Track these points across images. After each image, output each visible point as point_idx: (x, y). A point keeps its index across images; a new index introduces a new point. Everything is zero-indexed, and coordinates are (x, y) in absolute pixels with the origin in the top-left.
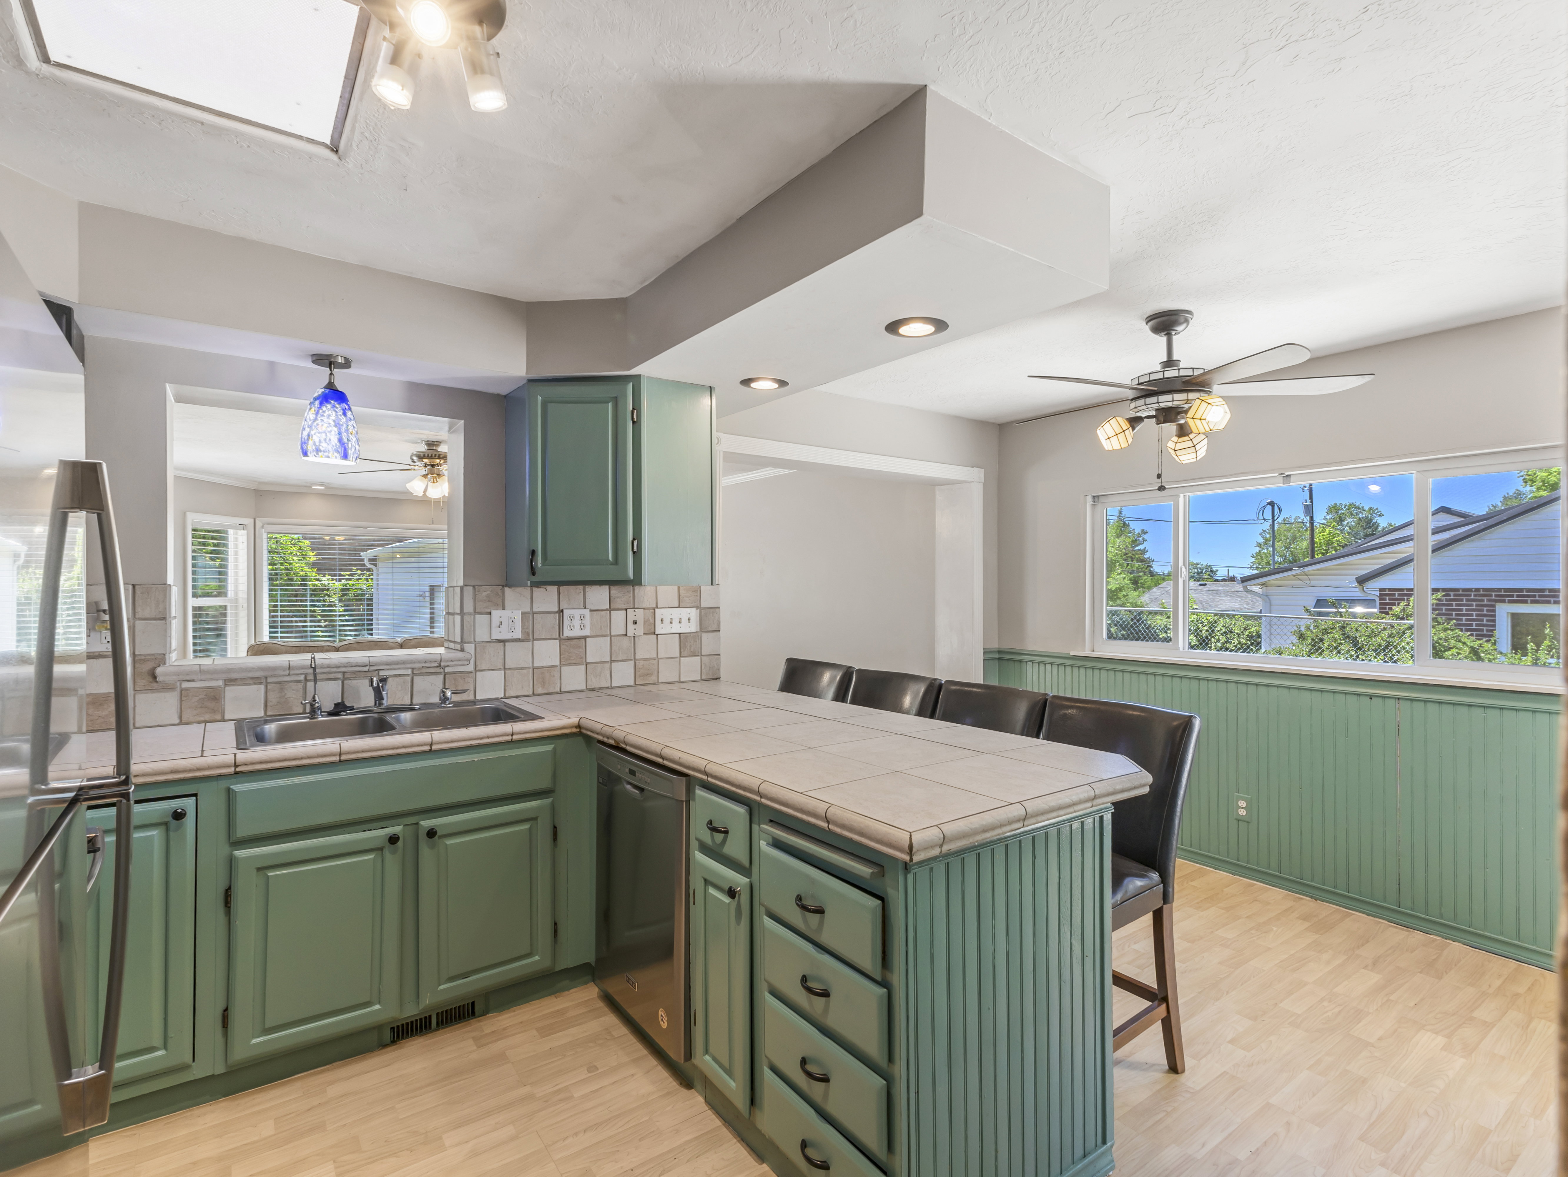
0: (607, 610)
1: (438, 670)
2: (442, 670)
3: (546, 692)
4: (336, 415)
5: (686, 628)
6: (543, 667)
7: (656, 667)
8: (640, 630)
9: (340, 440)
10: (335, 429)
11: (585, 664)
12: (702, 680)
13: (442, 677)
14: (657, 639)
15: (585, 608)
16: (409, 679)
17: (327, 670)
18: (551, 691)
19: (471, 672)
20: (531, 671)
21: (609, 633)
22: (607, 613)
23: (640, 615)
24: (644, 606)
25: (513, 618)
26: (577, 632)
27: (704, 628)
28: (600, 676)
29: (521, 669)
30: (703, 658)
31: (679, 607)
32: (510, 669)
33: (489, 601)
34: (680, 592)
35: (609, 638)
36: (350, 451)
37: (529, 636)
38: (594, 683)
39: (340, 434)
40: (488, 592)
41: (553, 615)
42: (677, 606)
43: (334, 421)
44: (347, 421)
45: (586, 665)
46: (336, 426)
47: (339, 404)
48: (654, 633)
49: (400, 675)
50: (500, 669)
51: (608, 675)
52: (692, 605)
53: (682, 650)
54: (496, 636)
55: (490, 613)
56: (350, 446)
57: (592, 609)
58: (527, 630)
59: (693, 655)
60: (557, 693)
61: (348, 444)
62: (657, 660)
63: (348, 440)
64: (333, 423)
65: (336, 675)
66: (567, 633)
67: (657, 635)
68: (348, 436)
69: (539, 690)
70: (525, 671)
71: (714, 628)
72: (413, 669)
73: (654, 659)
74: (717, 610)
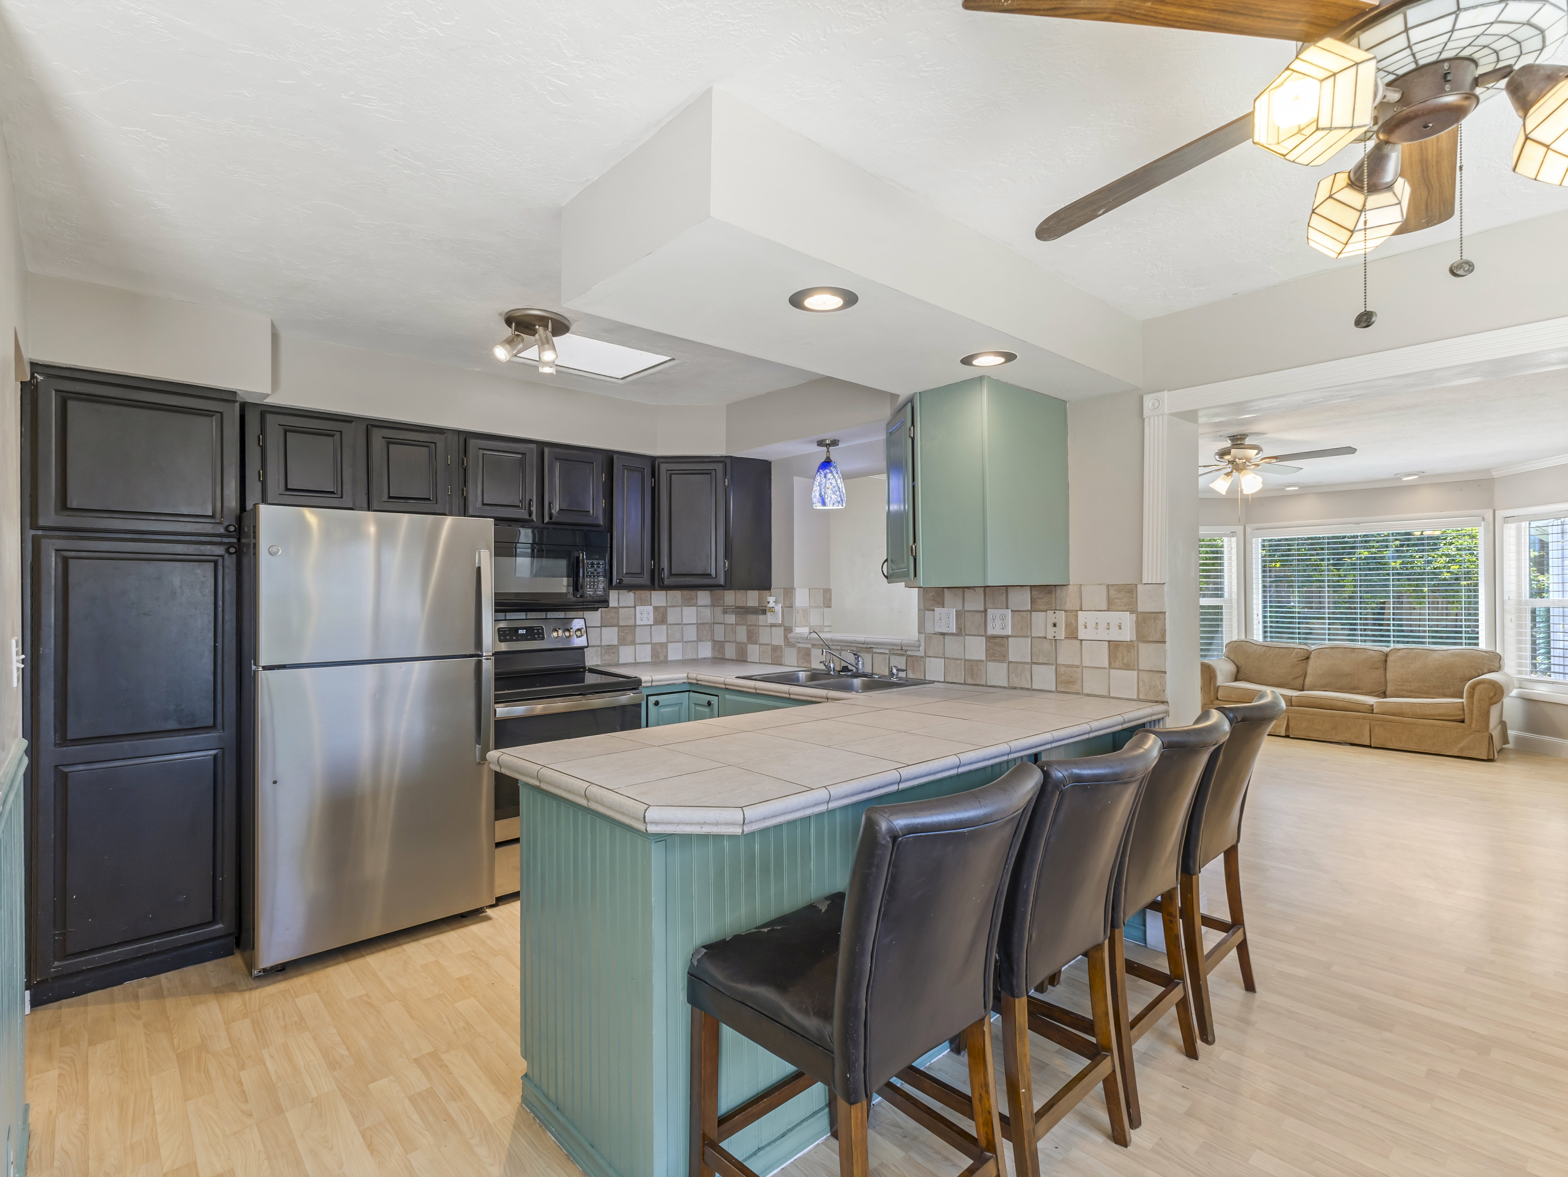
0: (1028, 611)
1: (900, 652)
2: (905, 653)
3: (974, 683)
4: (820, 479)
5: (1115, 636)
6: (972, 660)
7: (1080, 675)
8: (1061, 634)
9: (820, 495)
10: (818, 488)
11: (1007, 662)
12: (1139, 700)
13: (905, 658)
14: (1081, 644)
15: (1008, 608)
16: (887, 656)
17: (847, 644)
18: (978, 683)
19: (922, 657)
20: (963, 662)
21: (1029, 635)
22: (1027, 614)
23: (1061, 617)
24: (1067, 608)
25: (948, 614)
26: (998, 631)
27: (1142, 637)
28: (1021, 676)
29: (956, 659)
30: (1141, 674)
31: (1108, 610)
32: (948, 658)
33: (934, 600)
34: (1110, 593)
35: (1030, 639)
36: (826, 500)
37: (961, 632)
38: (1016, 682)
39: (820, 490)
40: (933, 593)
41: (979, 613)
42: (1106, 609)
43: (819, 483)
44: (826, 481)
45: (1009, 663)
46: (819, 486)
47: (823, 471)
48: (1076, 638)
49: (883, 653)
50: (941, 657)
51: (1029, 677)
52: (1124, 608)
53: (1112, 661)
54: (938, 630)
55: (934, 610)
56: (826, 497)
57: (1013, 609)
58: (960, 626)
59: (1127, 667)
60: (983, 686)
61: (825, 496)
62: (1080, 669)
63: (825, 494)
64: (818, 484)
65: (853, 648)
66: (990, 632)
67: (1082, 640)
68: (825, 490)
69: (969, 681)
70: (958, 662)
71: (1157, 637)
72: (890, 650)
73: (1078, 667)
74: (1161, 616)
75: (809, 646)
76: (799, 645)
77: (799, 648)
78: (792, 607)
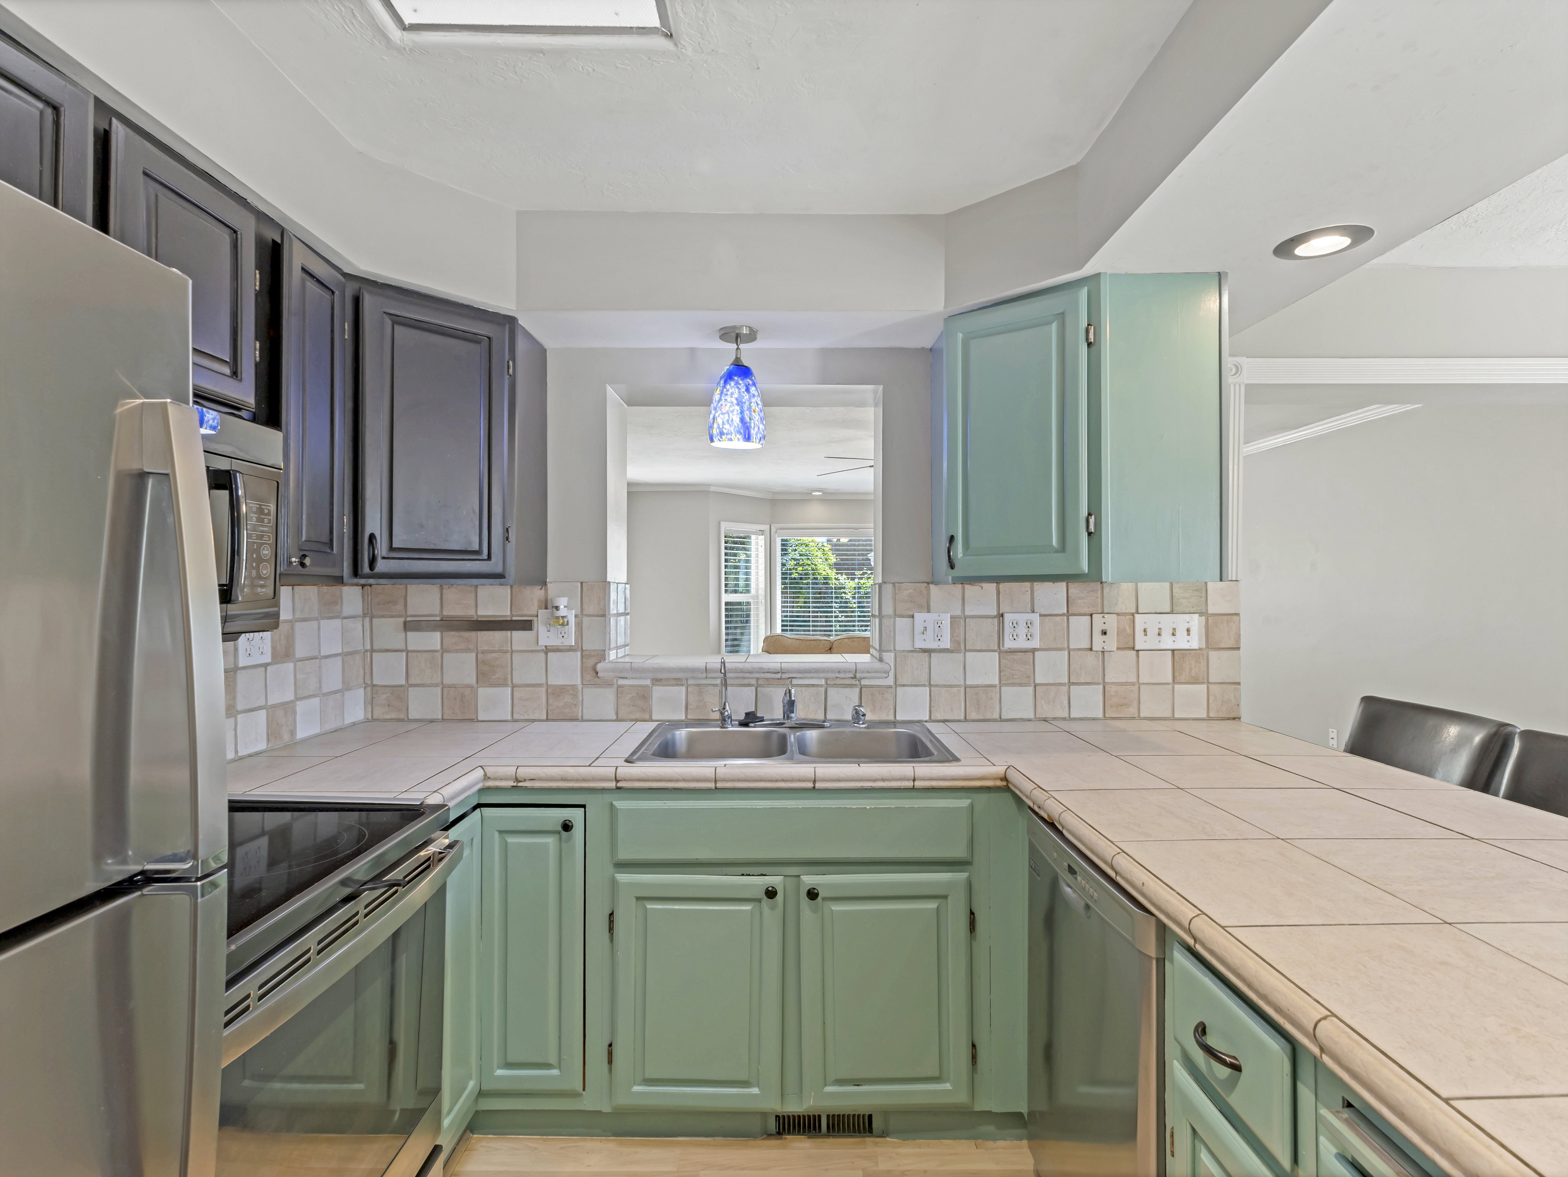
0: (1063, 615)
1: (853, 682)
2: (858, 682)
3: (981, 717)
4: (739, 392)
5: (1182, 642)
6: (977, 686)
7: (1136, 695)
8: (1111, 642)
9: (742, 420)
10: (738, 408)
11: (1033, 685)
12: (1209, 719)
13: (857, 690)
14: (1138, 656)
15: (1033, 612)
16: (823, 690)
17: (740, 675)
18: (988, 718)
19: (890, 687)
20: (962, 689)
21: (1066, 646)
22: (1063, 619)
23: (1111, 623)
24: (1118, 610)
25: (939, 623)
26: (1022, 643)
27: (1210, 643)
28: (1054, 702)
29: (951, 686)
30: (1211, 686)
31: (1172, 612)
32: (936, 686)
33: (911, 602)
34: (1174, 591)
35: (1066, 652)
36: (752, 431)
37: (959, 646)
38: (1046, 711)
39: (742, 412)
40: (911, 591)
41: (990, 620)
42: (1168, 610)
43: (737, 399)
44: (750, 398)
45: (1035, 687)
46: (738, 404)
47: (742, 380)
48: (1133, 649)
49: (813, 685)
50: (924, 685)
51: (1066, 702)
52: (1192, 610)
53: (1177, 674)
54: (919, 645)
55: (913, 617)
56: (752, 425)
57: (1042, 613)
58: (957, 639)
59: (1195, 681)
60: (995, 720)
61: (750, 423)
62: (1137, 686)
63: (750, 419)
64: (735, 402)
65: (750, 680)
66: (1009, 644)
67: (1138, 651)
68: (751, 414)
69: (973, 715)
70: (955, 689)
71: (1231, 643)
72: (827, 679)
73: (1133, 684)
74: (1235, 618)
75: (648, 682)
76: (621, 682)
77: (619, 687)
78: (604, 616)
